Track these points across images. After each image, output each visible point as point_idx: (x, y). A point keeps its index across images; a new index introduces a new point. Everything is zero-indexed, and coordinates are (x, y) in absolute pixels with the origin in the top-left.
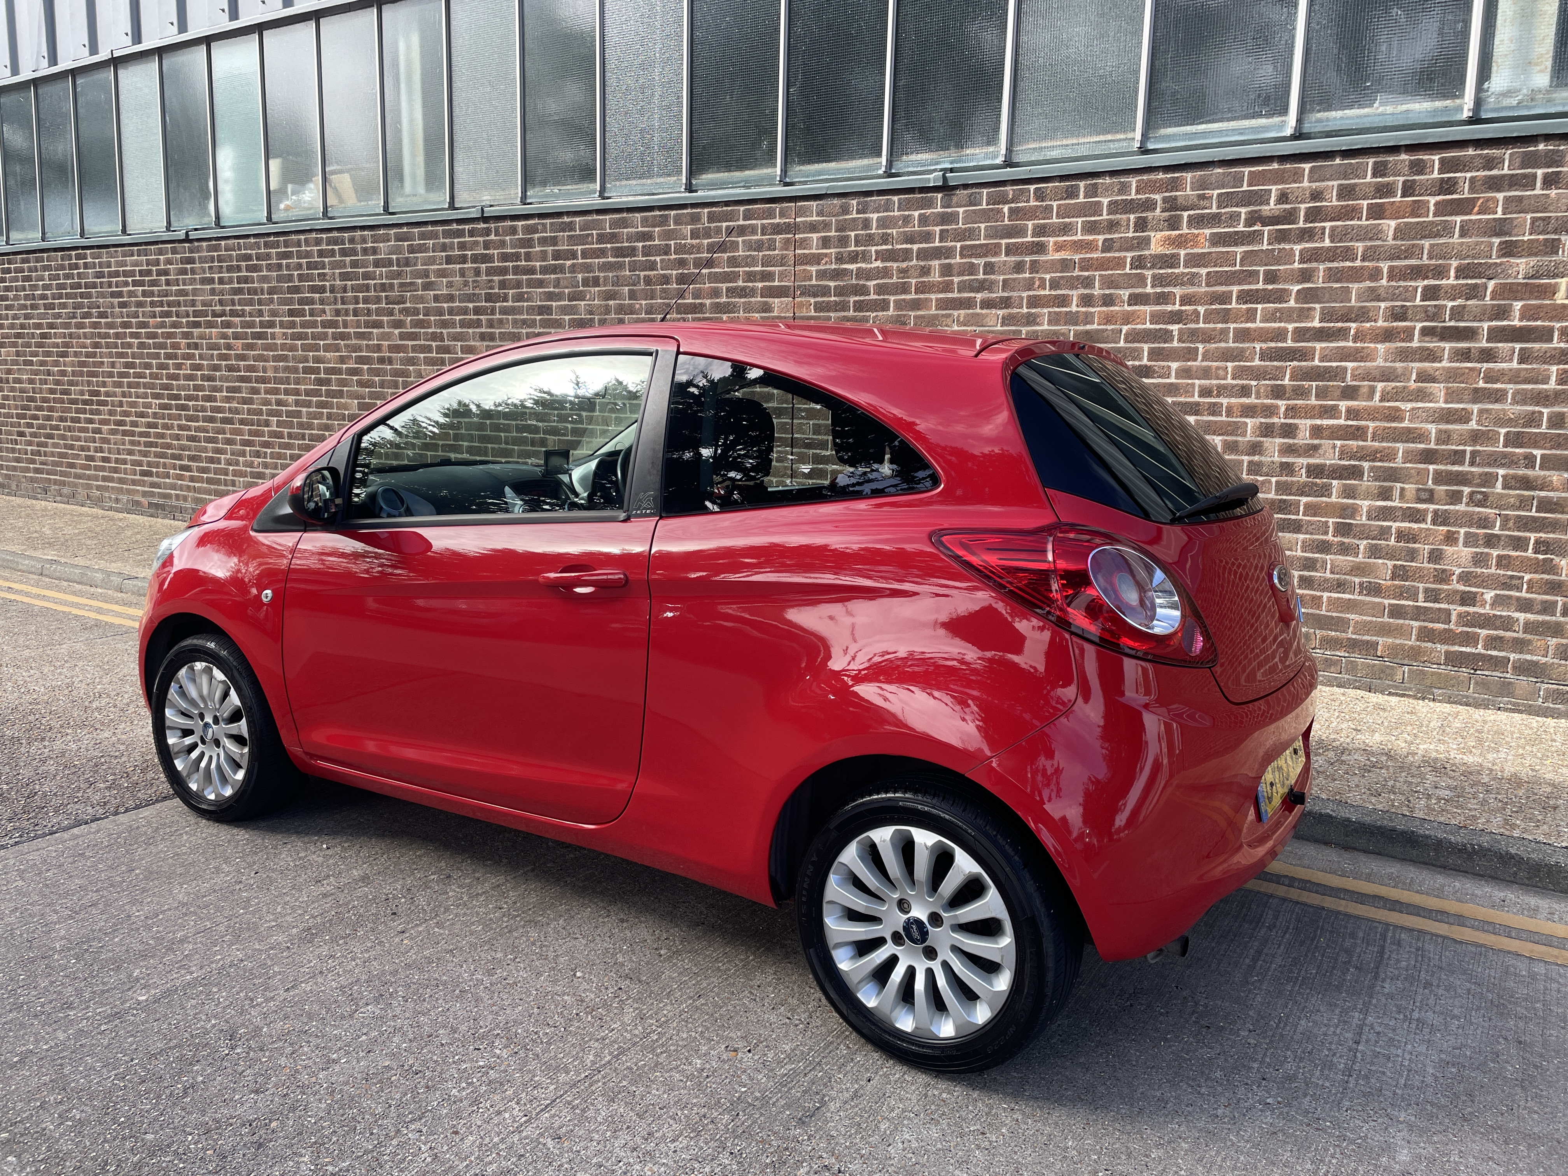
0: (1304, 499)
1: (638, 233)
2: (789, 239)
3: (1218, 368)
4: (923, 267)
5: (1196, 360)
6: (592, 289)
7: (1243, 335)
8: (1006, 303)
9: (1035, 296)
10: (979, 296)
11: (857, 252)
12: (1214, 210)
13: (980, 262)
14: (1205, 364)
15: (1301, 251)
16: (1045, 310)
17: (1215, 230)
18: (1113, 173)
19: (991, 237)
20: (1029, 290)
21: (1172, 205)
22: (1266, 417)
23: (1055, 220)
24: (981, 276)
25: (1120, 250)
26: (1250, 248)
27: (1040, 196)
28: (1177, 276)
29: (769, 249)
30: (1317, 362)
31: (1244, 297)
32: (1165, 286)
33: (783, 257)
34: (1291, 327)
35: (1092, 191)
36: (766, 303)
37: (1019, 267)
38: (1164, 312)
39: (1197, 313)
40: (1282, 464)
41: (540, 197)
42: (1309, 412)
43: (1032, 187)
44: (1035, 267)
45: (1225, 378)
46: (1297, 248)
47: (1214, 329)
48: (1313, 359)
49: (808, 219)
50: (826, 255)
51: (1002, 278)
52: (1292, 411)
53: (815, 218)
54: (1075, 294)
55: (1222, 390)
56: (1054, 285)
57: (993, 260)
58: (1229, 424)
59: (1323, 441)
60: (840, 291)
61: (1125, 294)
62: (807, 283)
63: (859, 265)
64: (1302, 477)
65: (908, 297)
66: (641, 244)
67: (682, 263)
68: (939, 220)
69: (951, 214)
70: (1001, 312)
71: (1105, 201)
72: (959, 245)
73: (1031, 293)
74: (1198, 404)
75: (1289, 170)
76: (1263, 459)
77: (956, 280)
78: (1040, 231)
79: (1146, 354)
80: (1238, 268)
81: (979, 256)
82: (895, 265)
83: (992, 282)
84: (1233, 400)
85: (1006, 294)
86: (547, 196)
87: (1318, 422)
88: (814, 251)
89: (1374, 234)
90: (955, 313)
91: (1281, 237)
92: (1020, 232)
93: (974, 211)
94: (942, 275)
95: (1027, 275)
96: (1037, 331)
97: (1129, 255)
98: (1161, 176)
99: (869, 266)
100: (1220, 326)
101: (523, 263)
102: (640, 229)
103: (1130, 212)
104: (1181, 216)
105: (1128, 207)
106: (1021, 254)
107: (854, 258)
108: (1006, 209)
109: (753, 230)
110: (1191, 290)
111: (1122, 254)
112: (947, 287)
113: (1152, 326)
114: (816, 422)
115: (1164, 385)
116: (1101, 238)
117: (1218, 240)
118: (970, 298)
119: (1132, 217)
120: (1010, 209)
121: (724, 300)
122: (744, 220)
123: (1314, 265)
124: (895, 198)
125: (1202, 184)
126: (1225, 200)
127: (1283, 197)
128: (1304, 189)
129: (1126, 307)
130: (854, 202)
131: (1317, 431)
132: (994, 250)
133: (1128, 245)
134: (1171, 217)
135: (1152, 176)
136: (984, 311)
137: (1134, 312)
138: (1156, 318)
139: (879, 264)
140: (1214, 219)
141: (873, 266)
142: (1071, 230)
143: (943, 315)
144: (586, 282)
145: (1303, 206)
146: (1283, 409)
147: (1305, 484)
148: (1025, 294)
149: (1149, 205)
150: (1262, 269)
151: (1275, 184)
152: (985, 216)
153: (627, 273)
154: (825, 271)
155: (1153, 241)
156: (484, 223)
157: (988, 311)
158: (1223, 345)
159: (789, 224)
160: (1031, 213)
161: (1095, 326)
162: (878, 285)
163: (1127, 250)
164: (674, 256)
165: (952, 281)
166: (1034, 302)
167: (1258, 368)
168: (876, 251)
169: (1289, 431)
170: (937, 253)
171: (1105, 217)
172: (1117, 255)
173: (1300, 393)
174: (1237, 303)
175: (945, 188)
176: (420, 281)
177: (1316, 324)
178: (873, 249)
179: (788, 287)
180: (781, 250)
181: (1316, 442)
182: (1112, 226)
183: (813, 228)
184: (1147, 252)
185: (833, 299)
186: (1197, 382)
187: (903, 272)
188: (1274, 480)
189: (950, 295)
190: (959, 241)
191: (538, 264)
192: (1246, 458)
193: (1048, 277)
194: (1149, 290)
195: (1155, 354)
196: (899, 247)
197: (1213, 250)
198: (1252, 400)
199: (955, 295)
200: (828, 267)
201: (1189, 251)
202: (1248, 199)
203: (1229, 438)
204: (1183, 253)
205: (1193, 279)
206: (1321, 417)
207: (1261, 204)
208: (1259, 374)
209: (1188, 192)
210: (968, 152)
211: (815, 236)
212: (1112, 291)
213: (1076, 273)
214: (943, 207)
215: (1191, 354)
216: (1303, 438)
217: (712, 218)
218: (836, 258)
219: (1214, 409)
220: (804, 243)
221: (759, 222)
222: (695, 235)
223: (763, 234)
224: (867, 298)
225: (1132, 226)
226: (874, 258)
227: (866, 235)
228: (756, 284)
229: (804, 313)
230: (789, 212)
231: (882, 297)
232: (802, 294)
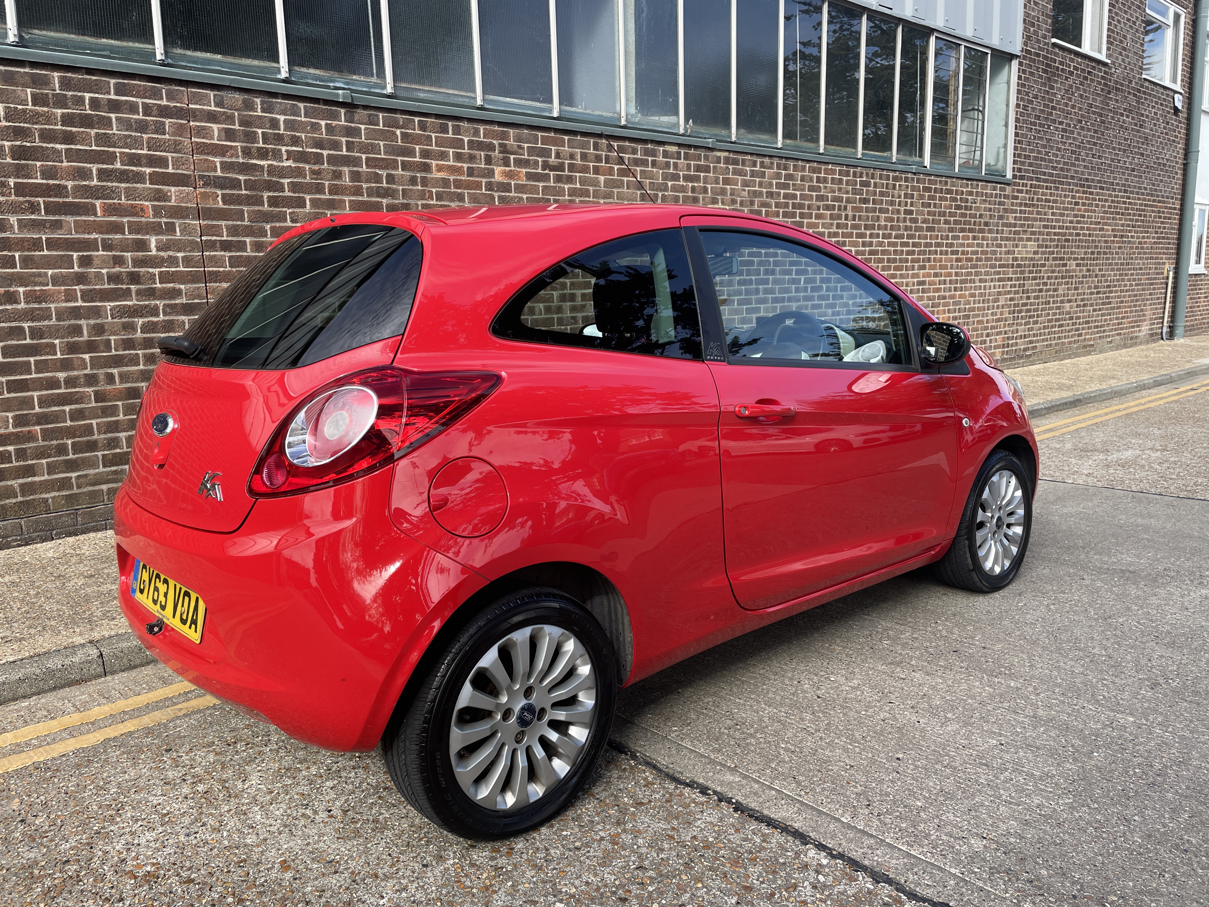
2: (181, 124)
4: (334, 172)
8: (406, 208)
9: (427, 204)
10: (385, 201)
11: (267, 149)
12: (526, 157)
13: (383, 173)
15: (568, 189)
17: (528, 170)
18: (470, 120)
19: (390, 154)
20: (422, 199)
21: (504, 149)
23: (434, 147)
24: (385, 185)
25: (478, 177)
26: (545, 184)
27: (423, 127)
28: (512, 197)
29: (156, 132)
32: (505, 204)
33: (177, 143)
35: (457, 130)
36: (159, 191)
37: (413, 181)
40: (571, 316)
42: (580, 285)
43: (417, 119)
44: (424, 181)
46: (566, 187)
49: (205, 107)
50: (230, 147)
51: (401, 188)
53: (213, 108)
56: (439, 197)
57: (393, 172)
60: (250, 185)
62: (212, 174)
63: (270, 162)
65: (322, 197)
68: (344, 131)
69: (355, 129)
71: (466, 139)
72: (364, 156)
73: (424, 202)
75: (559, 138)
77: (365, 186)
78: (425, 154)
80: (541, 196)
81: (381, 168)
82: (307, 167)
83: (394, 191)
85: (406, 202)
88: (216, 142)
89: (596, 183)
91: (559, 179)
92: (411, 153)
93: (374, 130)
94: (352, 180)
95: (419, 188)
97: (484, 180)
98: (496, 128)
99: (281, 164)
103: (481, 150)
104: (509, 158)
105: (481, 146)
106: (413, 170)
107: (263, 154)
108: (398, 132)
109: (133, 108)
111: (479, 179)
112: (357, 191)
116: (465, 166)
117: (529, 176)
118: (378, 202)
119: (482, 153)
120: (402, 133)
121: (95, 182)
122: (117, 94)
123: (574, 198)
124: (301, 105)
125: (519, 139)
126: (530, 151)
127: (558, 155)
128: (566, 151)
130: (258, 100)
132: (392, 164)
133: (482, 173)
134: (504, 157)
135: (492, 127)
139: (291, 163)
140: (527, 163)
141: (285, 164)
142: (446, 157)
145: (566, 162)
148: (419, 203)
149: (492, 147)
150: (552, 198)
151: (554, 146)
152: (383, 135)
154: (232, 163)
155: (496, 172)
159: (181, 109)
160: (417, 140)
162: (292, 183)
163: (483, 177)
165: (361, 187)
168: (287, 151)
170: (346, 161)
171: (466, 150)
172: (476, 179)
175: (349, 105)
178: (284, 148)
179: (189, 176)
180: (173, 135)
182: (471, 158)
183: (212, 117)
184: (492, 180)
185: (244, 192)
187: (316, 174)
189: (360, 198)
190: (364, 153)
192: (555, 316)
193: (434, 190)
194: (497, 205)
196: (309, 150)
197: (528, 183)
199: (365, 198)
200: (234, 160)
201: (516, 182)
202: (541, 153)
204: (513, 183)
205: (520, 201)
207: (548, 157)
209: (512, 142)
210: (354, 77)
211: (215, 127)
212: (476, 205)
213: (453, 189)
214: (346, 121)
217: (67, 84)
218: (243, 152)
220: (201, 132)
221: (139, 100)
222: (39, 100)
223: (146, 114)
224: (281, 194)
225: (483, 160)
226: (285, 157)
227: (275, 134)
228: (143, 169)
229: (210, 204)
230: (180, 95)
231: (297, 195)
232: (206, 185)
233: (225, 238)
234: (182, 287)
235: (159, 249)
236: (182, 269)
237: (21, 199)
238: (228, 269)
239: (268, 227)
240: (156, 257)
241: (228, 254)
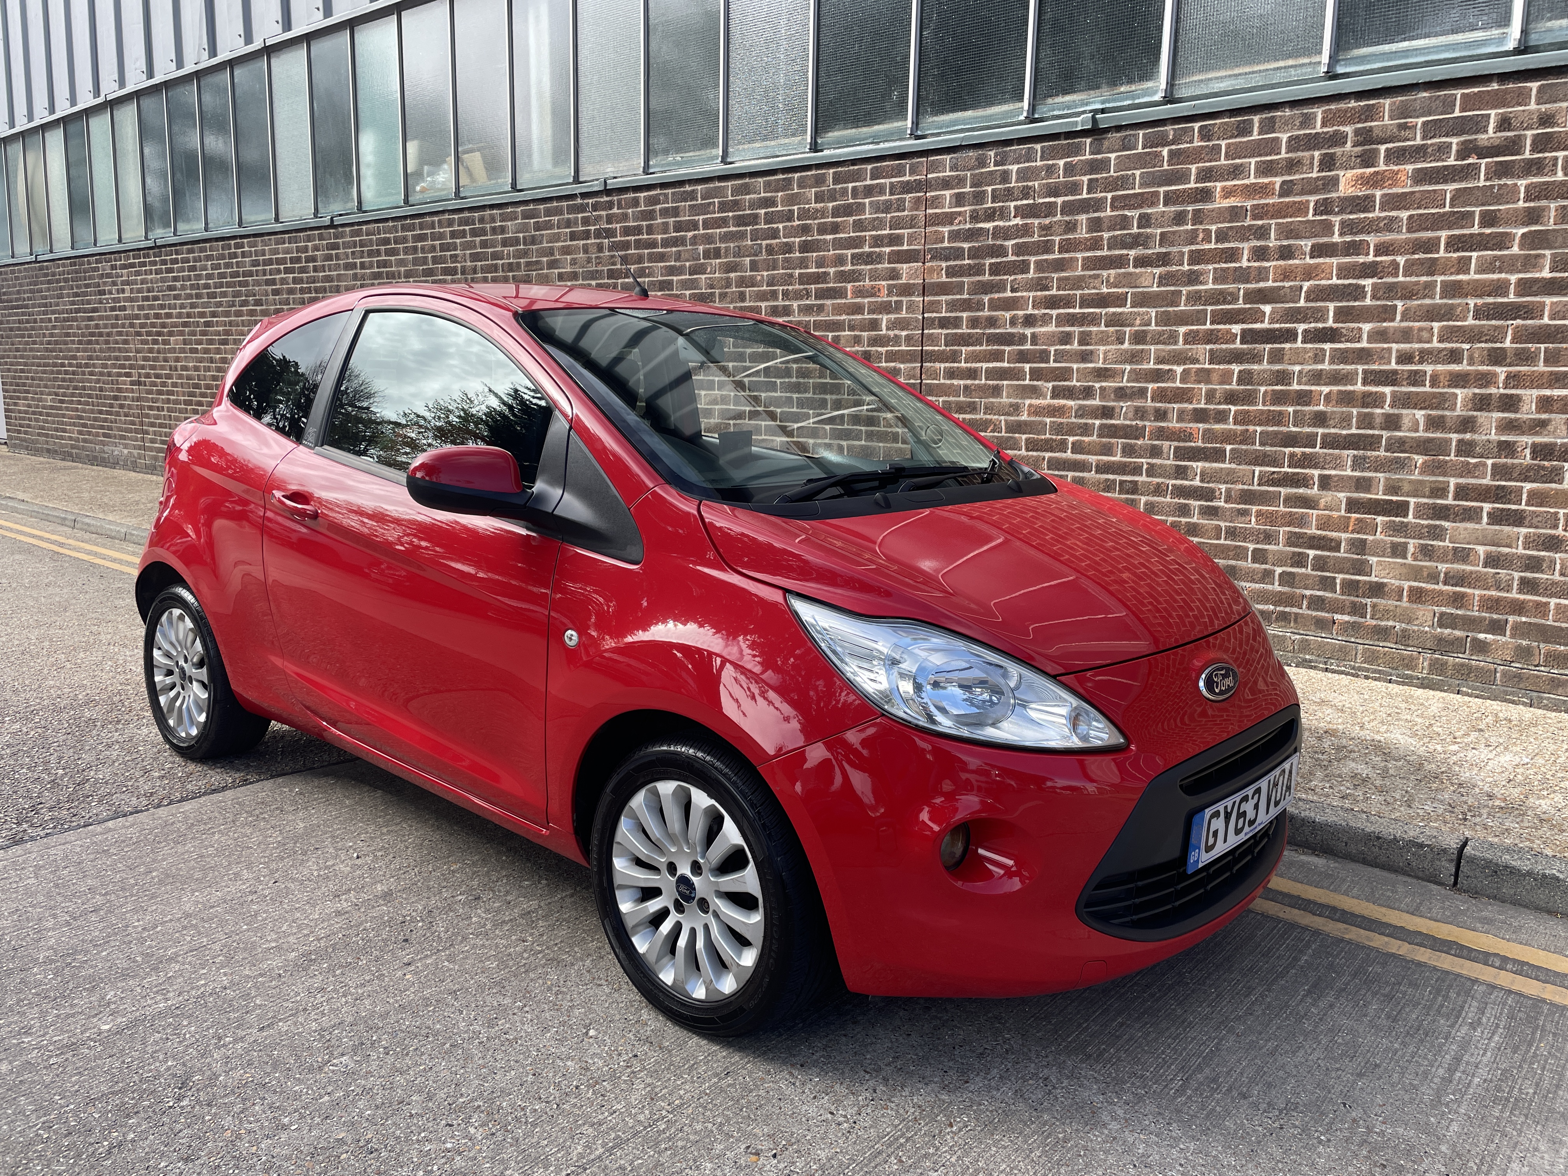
0: (1528, 486)
1: (760, 199)
2: (919, 197)
3: (1421, 329)
4: (1068, 223)
5: (1393, 320)
6: (713, 261)
7: (1453, 290)
8: (1164, 259)
9: (1198, 251)
10: (1132, 253)
11: (994, 208)
12: (1419, 141)
13: (1134, 214)
14: (1405, 324)
15: (1527, 187)
16: (1210, 267)
17: (1419, 166)
18: (1294, 104)
19: (1148, 185)
20: (1192, 244)
21: (1366, 138)
22: (1481, 386)
23: (1223, 162)
24: (1135, 230)
25: (1301, 194)
26: (1463, 185)
27: (1206, 134)
28: (1372, 221)
29: (898, 210)
30: (1546, 320)
31: (1454, 244)
32: (1356, 234)
33: (913, 218)
34: (1513, 278)
35: (1269, 126)
36: (894, 269)
37: (1179, 219)
38: (1355, 265)
39: (1395, 265)
40: (1501, 444)
41: (663, 166)
42: (1535, 382)
43: (1197, 126)
44: (1198, 216)
45: (1430, 341)
46: (1522, 183)
47: (1417, 283)
48: (1541, 317)
49: (941, 175)
50: (960, 213)
51: (1159, 231)
52: (1513, 380)
53: (948, 174)
54: (1246, 247)
55: (1425, 356)
56: (1222, 236)
57: (1149, 211)
58: (1434, 395)
59: (1553, 416)
60: (975, 253)
61: (1307, 244)
62: (939, 246)
63: (996, 223)
64: (1526, 458)
65: (1051, 257)
66: (763, 211)
67: (805, 229)
68: (1087, 168)
69: (1102, 161)
70: (1157, 271)
71: (1284, 137)
72: (1109, 196)
73: (1193, 247)
74: (1395, 372)
75: (1512, 91)
76: (1476, 437)
77: (1106, 235)
78: (1206, 175)
79: (1331, 314)
80: (1447, 209)
81: (1133, 207)
82: (1036, 222)
83: (1148, 237)
84: (1440, 367)
85: (1164, 250)
86: (669, 164)
87: (1548, 392)
88: (947, 210)
90: (1105, 273)
91: (1503, 170)
92: (1183, 177)
93: (1128, 156)
94: (1090, 230)
95: (1189, 227)
96: (1200, 291)
97: (1313, 198)
98: (1353, 104)
99: (1007, 224)
100: (1424, 279)
101: (645, 236)
102: (762, 195)
103: (1315, 148)
104: (1377, 151)
105: (1312, 142)
106: (1182, 203)
107: (990, 216)
108: (1165, 152)
109: (881, 190)
110: (1389, 237)
111: (1304, 198)
112: (1095, 244)
113: (1340, 282)
114: (946, 399)
115: (1354, 350)
116: (1278, 180)
117: (1421, 177)
118: (1122, 255)
119: (1317, 154)
120: (1170, 151)
121: (849, 267)
122: (871, 179)
123: (1543, 203)
124: (1038, 147)
125: (1403, 112)
126: (1430, 130)
127: (1504, 123)
128: (1531, 112)
129: (1308, 260)
130: (992, 153)
131: (1545, 404)
132: (1150, 200)
133: (1311, 187)
134: (1365, 151)
135: (1342, 105)
136: (1138, 270)
137: (1319, 265)
138: (1344, 271)
139: (1018, 221)
140: (1419, 152)
141: (1011, 223)
142: (1242, 172)
143: (1090, 276)
144: (707, 254)
145: (1529, 133)
146: (1502, 377)
147: (1529, 468)
148: (1186, 249)
149: (1338, 139)
150: (1478, 210)
151: (1495, 107)
152: (1141, 161)
153: (749, 243)
154: (959, 231)
155: (1342, 180)
156: (607, 196)
157: (1143, 270)
158: (1427, 301)
159: (920, 181)
160: (1194, 156)
161: (1270, 284)
162: (1017, 244)
163: (1310, 193)
164: (797, 223)
165: (1101, 237)
166: (1197, 257)
167: (1472, 328)
168: (1016, 207)
169: (1510, 403)
170: (1085, 206)
171: (1283, 155)
172: (1297, 199)
173: (1525, 357)
174: (1447, 250)
175: (1095, 131)
176: (545, 259)
177: (1546, 274)
178: (1012, 204)
179: (918, 251)
180: (911, 210)
181: (1544, 416)
182: (1292, 166)
183: (946, 184)
185: (967, 262)
186: (1395, 346)
187: (1046, 229)
188: (1490, 462)
189: (1099, 253)
190: (1111, 191)
191: (659, 237)
192: (1455, 437)
193: (1214, 228)
194: (1336, 238)
195: (1342, 315)
196: (1041, 201)
197: (1417, 189)
198: (1464, 367)
199: (1105, 253)
200: (962, 227)
201: (1386, 191)
202: (1460, 127)
203: (1433, 413)
204: (1378, 194)
205: (1390, 225)
206: (1550, 386)
207: (1477, 132)
208: (1473, 336)
209: (1386, 121)
210: (1122, 89)
211: (947, 193)
212: (1291, 242)
213: (1248, 222)
214: (1092, 153)
215: (1388, 313)
216: (1528, 411)
217: (837, 179)
218: (971, 216)
219: (1416, 378)
220: (935, 202)
221: (887, 181)
222: (819, 198)
223: (891, 194)
224: (1004, 259)
225: (1316, 163)
226: (1013, 214)
227: (1005, 189)
228: (883, 249)
229: (935, 279)
230: (920, 168)
231: (1021, 258)
232: (933, 258)
233: (943, 315)
234: (902, 366)
235: (888, 329)
236: (903, 348)
237: (802, 287)
238: (943, 347)
239: (986, 299)
240: (885, 336)
241: (945, 331)
